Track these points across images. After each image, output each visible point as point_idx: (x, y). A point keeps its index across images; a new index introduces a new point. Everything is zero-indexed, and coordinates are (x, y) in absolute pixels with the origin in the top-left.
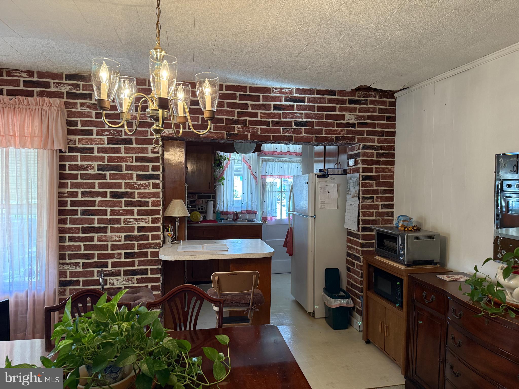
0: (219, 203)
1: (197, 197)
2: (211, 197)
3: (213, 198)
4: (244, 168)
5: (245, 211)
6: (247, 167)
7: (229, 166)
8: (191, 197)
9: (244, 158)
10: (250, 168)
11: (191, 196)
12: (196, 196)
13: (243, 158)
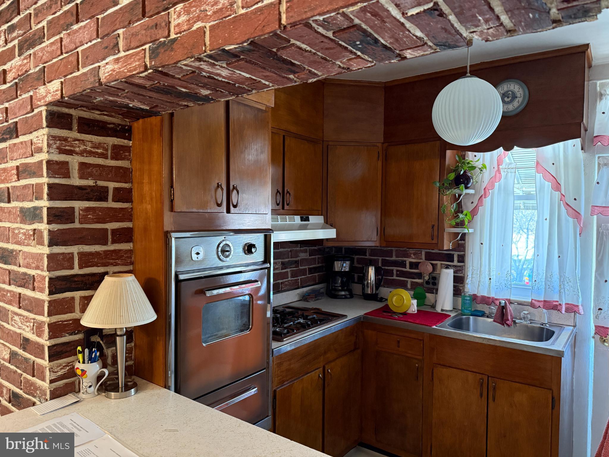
0: (470, 276)
1: (423, 257)
2: (456, 258)
3: (459, 261)
4: (541, 189)
5: (539, 301)
6: (548, 185)
7: (500, 186)
8: (412, 255)
9: (540, 162)
10: (557, 186)
11: (411, 253)
12: (421, 253)
13: (538, 163)
